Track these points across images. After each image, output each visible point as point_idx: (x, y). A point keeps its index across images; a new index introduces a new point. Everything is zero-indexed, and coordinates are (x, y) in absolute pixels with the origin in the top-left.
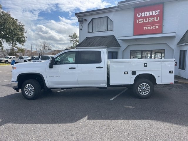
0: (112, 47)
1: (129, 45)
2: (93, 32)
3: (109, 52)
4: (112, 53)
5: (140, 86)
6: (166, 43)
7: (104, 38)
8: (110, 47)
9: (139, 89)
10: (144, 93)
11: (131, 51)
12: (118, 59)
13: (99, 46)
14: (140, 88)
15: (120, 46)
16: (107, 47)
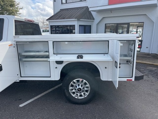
0: (84, 19)
1: (104, 18)
2: (66, 3)
3: (80, 25)
4: (85, 26)
5: (72, 83)
6: (146, 15)
7: (77, 10)
8: (81, 20)
9: (71, 88)
10: (79, 94)
11: (106, 24)
12: (92, 33)
13: (69, 19)
14: (72, 86)
15: (94, 19)
16: (77, 19)
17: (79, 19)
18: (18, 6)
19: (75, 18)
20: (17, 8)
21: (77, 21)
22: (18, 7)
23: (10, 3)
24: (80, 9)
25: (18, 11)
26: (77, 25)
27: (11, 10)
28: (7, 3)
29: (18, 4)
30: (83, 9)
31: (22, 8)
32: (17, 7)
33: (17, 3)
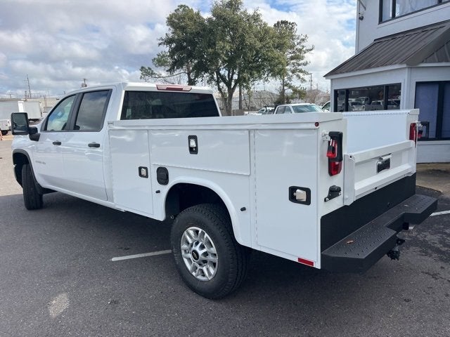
0: (434, 62)
2: (394, 17)
3: (417, 83)
4: (440, 85)
8: (423, 65)
16: (405, 66)
17: (413, 63)
18: (303, 44)
19: (401, 63)
20: (300, 51)
21: (407, 70)
22: (303, 47)
23: (277, 40)
24: (432, 31)
25: (302, 58)
26: (406, 85)
27: (277, 59)
28: (268, 43)
29: (303, 40)
30: (441, 29)
31: (311, 48)
32: (301, 48)
33: (302, 37)
